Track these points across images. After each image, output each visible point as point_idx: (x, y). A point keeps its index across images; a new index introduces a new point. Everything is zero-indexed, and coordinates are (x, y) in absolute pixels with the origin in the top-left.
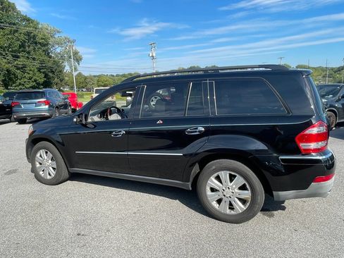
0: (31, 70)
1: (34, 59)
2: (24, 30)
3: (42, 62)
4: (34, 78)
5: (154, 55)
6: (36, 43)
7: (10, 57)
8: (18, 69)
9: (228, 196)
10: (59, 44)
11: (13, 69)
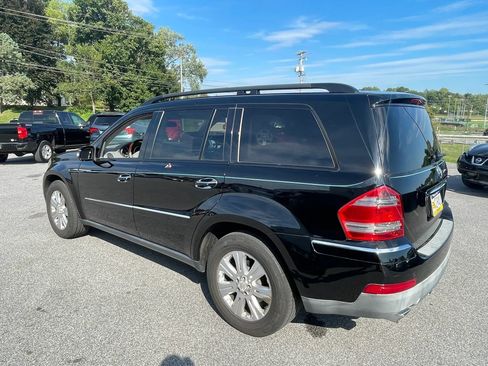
0: (138, 88)
1: (144, 74)
2: (134, 35)
3: (155, 78)
4: (141, 97)
5: (303, 70)
6: (150, 53)
7: (116, 71)
8: (124, 86)
9: (243, 290)
10: (180, 54)
11: (119, 86)
